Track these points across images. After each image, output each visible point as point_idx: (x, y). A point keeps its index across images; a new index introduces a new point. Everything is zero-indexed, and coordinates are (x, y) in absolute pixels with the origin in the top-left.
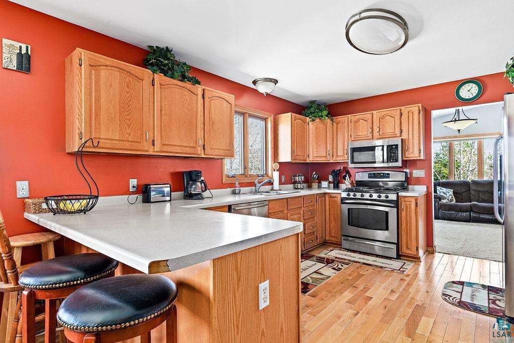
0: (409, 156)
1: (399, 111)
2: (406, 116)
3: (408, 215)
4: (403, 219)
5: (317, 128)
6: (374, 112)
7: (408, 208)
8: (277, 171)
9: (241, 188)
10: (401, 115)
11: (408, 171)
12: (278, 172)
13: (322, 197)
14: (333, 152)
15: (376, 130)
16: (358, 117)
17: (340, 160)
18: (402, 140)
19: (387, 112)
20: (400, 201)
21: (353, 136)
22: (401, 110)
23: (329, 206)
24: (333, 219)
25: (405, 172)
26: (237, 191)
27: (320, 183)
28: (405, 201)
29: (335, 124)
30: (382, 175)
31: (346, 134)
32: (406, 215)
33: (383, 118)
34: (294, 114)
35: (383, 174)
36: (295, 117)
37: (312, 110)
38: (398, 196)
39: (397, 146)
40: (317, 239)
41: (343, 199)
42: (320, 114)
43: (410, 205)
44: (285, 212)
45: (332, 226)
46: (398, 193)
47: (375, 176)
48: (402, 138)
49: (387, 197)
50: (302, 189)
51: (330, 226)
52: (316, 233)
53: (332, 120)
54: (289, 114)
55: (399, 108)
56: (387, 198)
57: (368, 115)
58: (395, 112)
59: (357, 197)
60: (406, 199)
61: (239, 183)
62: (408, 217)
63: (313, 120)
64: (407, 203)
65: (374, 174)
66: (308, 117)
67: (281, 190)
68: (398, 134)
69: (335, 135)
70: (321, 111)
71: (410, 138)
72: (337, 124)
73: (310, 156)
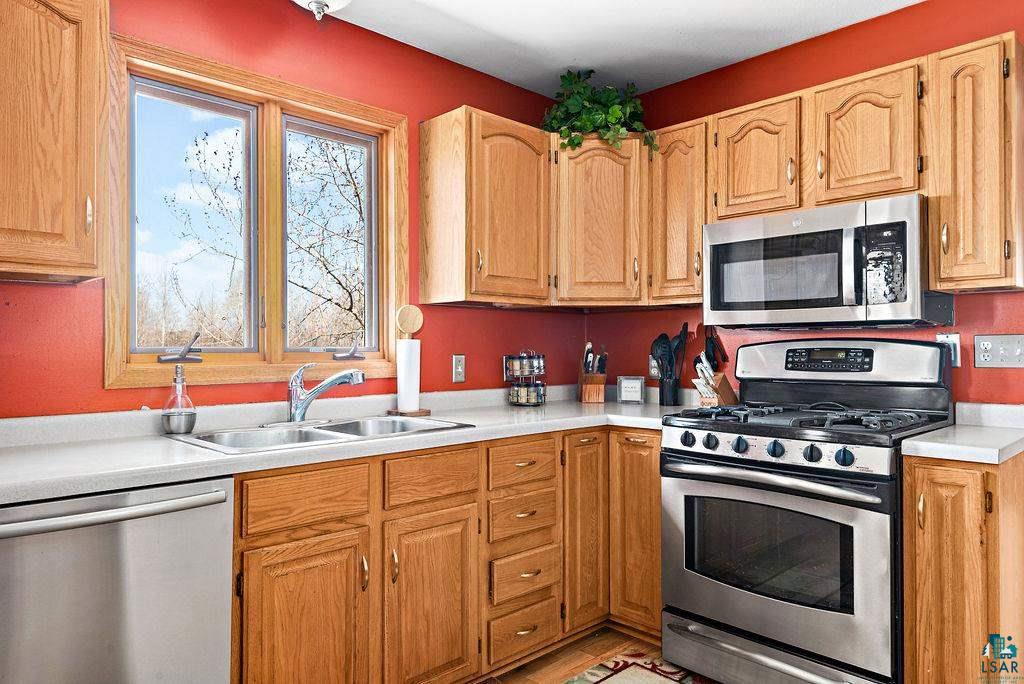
0: (956, 273)
1: (910, 75)
2: (946, 93)
3: (947, 548)
4: (921, 564)
5: (588, 174)
6: (806, 93)
7: (946, 514)
8: (414, 336)
9: (200, 411)
10: (921, 91)
11: (953, 339)
12: (417, 343)
13: (593, 442)
14: (651, 266)
15: (814, 165)
16: (743, 120)
17: (675, 295)
18: (925, 203)
19: (860, 87)
20: (907, 479)
21: (722, 200)
22: (920, 71)
23: (623, 478)
24: (633, 531)
25: (941, 346)
26: (178, 422)
27: (612, 383)
28: (933, 483)
29: (658, 156)
30: (841, 355)
31: (699, 195)
32: (939, 548)
33: (842, 110)
34: (479, 115)
35: (847, 351)
36: (485, 123)
37: (573, 105)
38: (898, 459)
39: (899, 228)
40: (563, 616)
41: (668, 456)
42: (600, 118)
43: (957, 501)
44: (367, 520)
45: (630, 560)
46: (896, 445)
47: (810, 360)
48: (923, 192)
49: (845, 458)
50: (536, 405)
51: (624, 561)
52: (556, 592)
53: (648, 142)
54: (460, 113)
55: (914, 62)
56: (844, 463)
57: (783, 107)
58: (894, 80)
59: (718, 452)
60: (940, 473)
61: (189, 389)
62: (947, 561)
63: (574, 144)
64: (944, 492)
65: (809, 351)
66: (553, 130)
67: (427, 413)
68: (909, 180)
69: (659, 198)
70: (605, 107)
71: (961, 190)
72: (666, 154)
73: (561, 283)
